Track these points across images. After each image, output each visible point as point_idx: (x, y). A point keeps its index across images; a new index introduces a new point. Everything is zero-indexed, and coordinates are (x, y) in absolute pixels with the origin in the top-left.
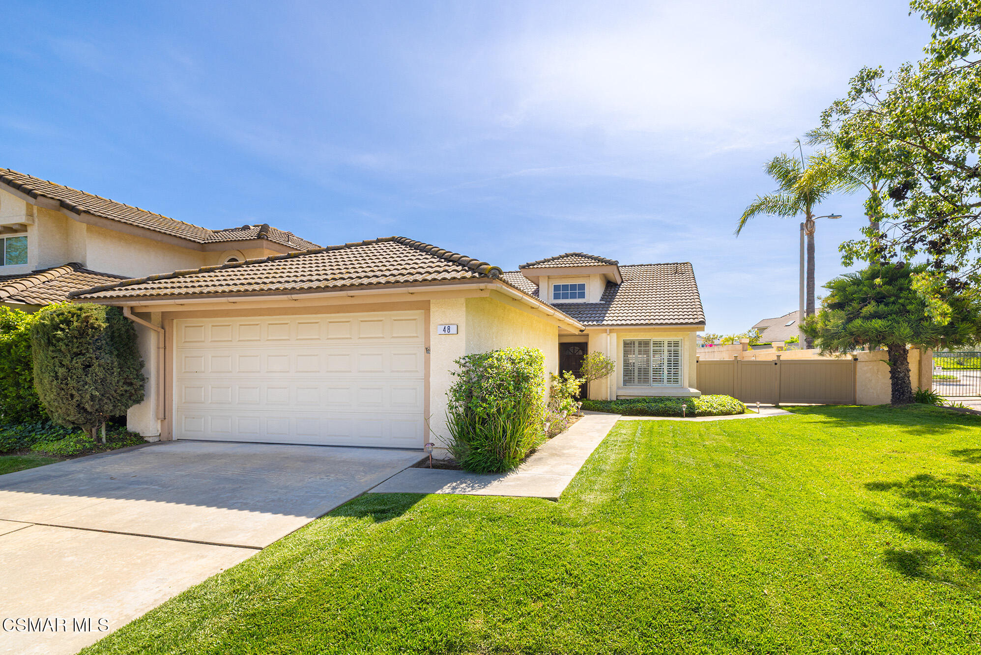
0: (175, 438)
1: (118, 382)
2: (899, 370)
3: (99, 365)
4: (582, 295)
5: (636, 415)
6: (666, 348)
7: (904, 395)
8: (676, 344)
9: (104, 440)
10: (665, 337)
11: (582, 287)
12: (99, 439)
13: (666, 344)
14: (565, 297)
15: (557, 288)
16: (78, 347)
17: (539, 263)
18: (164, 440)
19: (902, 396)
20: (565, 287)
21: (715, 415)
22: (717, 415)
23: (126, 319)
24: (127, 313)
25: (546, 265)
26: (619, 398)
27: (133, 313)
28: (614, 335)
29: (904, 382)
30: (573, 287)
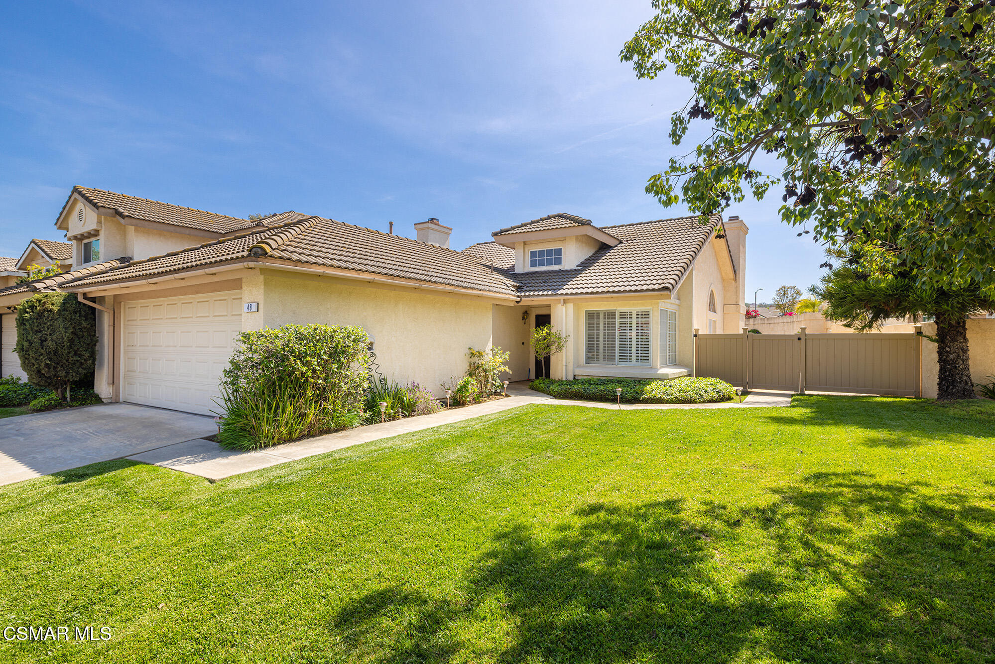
0: (121, 400)
1: (69, 353)
2: (948, 349)
3: (52, 340)
4: (559, 261)
5: (571, 398)
6: (634, 321)
7: (954, 387)
8: (646, 315)
9: (68, 399)
10: (633, 307)
11: (559, 252)
12: (65, 399)
13: (634, 316)
14: (542, 264)
15: (533, 254)
16: (37, 326)
17: (513, 228)
18: (115, 401)
19: (951, 387)
20: (542, 253)
21: (667, 402)
22: (670, 403)
23: (80, 303)
24: (80, 299)
25: (524, 229)
26: (577, 377)
27: (85, 298)
28: (570, 306)
29: (956, 367)
30: (550, 252)
